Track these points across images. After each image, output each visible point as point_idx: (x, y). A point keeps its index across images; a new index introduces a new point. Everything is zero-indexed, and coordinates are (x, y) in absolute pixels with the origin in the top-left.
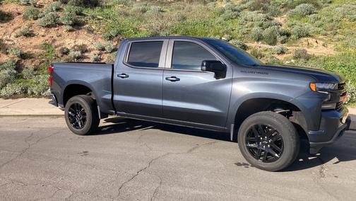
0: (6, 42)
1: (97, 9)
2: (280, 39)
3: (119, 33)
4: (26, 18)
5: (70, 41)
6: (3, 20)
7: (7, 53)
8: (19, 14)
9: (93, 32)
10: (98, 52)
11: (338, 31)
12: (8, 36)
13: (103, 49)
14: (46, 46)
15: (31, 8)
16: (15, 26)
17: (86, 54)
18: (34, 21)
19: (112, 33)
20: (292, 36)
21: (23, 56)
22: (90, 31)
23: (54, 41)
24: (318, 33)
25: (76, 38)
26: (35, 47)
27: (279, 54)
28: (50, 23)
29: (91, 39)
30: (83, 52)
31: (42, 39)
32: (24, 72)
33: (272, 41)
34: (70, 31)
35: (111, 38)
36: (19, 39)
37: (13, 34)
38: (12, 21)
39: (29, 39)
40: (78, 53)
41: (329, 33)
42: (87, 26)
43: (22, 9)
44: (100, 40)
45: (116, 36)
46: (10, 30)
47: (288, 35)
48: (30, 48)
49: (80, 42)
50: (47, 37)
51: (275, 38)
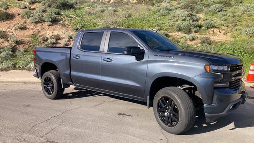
0: (8, 33)
1: (72, 10)
2: (193, 30)
3: (83, 26)
4: (23, 17)
5: (49, 32)
6: (8, 18)
7: (8, 41)
8: (19, 14)
9: (65, 26)
10: (67, 39)
11: (238, 23)
12: (10, 30)
13: (71, 38)
14: (34, 36)
15: (27, 10)
16: (16, 22)
17: (59, 41)
18: (28, 19)
19: (79, 26)
20: (203, 28)
21: (18, 43)
22: (64, 25)
23: (39, 32)
24: (223, 25)
25: (54, 30)
26: (26, 36)
27: (190, 40)
28: (37, 20)
29: (64, 31)
30: (57, 40)
31: (32, 31)
32: (17, 53)
33: (187, 31)
34: (50, 25)
35: (77, 30)
36: (16, 31)
37: (14, 28)
38: (14, 19)
39: (23, 31)
40: (54, 40)
41: (231, 25)
42: (62, 22)
43: (21, 11)
44: (70, 31)
45: (81, 28)
46: (12, 25)
47: (200, 27)
48: (23, 37)
49: (56, 33)
50: (35, 30)
51: (190, 29)
